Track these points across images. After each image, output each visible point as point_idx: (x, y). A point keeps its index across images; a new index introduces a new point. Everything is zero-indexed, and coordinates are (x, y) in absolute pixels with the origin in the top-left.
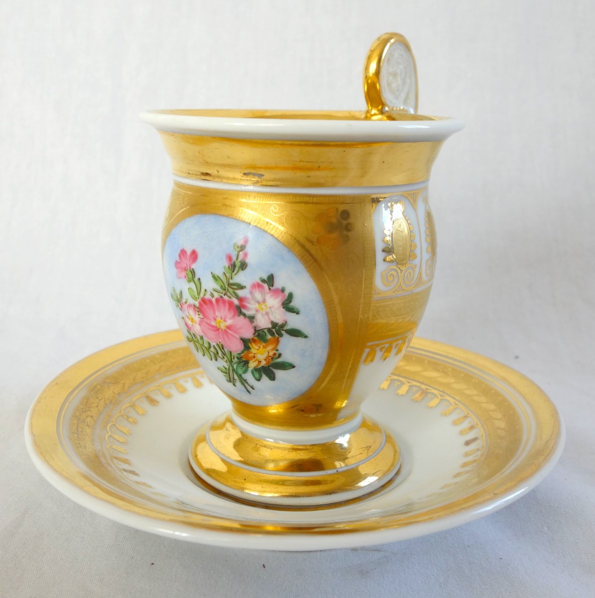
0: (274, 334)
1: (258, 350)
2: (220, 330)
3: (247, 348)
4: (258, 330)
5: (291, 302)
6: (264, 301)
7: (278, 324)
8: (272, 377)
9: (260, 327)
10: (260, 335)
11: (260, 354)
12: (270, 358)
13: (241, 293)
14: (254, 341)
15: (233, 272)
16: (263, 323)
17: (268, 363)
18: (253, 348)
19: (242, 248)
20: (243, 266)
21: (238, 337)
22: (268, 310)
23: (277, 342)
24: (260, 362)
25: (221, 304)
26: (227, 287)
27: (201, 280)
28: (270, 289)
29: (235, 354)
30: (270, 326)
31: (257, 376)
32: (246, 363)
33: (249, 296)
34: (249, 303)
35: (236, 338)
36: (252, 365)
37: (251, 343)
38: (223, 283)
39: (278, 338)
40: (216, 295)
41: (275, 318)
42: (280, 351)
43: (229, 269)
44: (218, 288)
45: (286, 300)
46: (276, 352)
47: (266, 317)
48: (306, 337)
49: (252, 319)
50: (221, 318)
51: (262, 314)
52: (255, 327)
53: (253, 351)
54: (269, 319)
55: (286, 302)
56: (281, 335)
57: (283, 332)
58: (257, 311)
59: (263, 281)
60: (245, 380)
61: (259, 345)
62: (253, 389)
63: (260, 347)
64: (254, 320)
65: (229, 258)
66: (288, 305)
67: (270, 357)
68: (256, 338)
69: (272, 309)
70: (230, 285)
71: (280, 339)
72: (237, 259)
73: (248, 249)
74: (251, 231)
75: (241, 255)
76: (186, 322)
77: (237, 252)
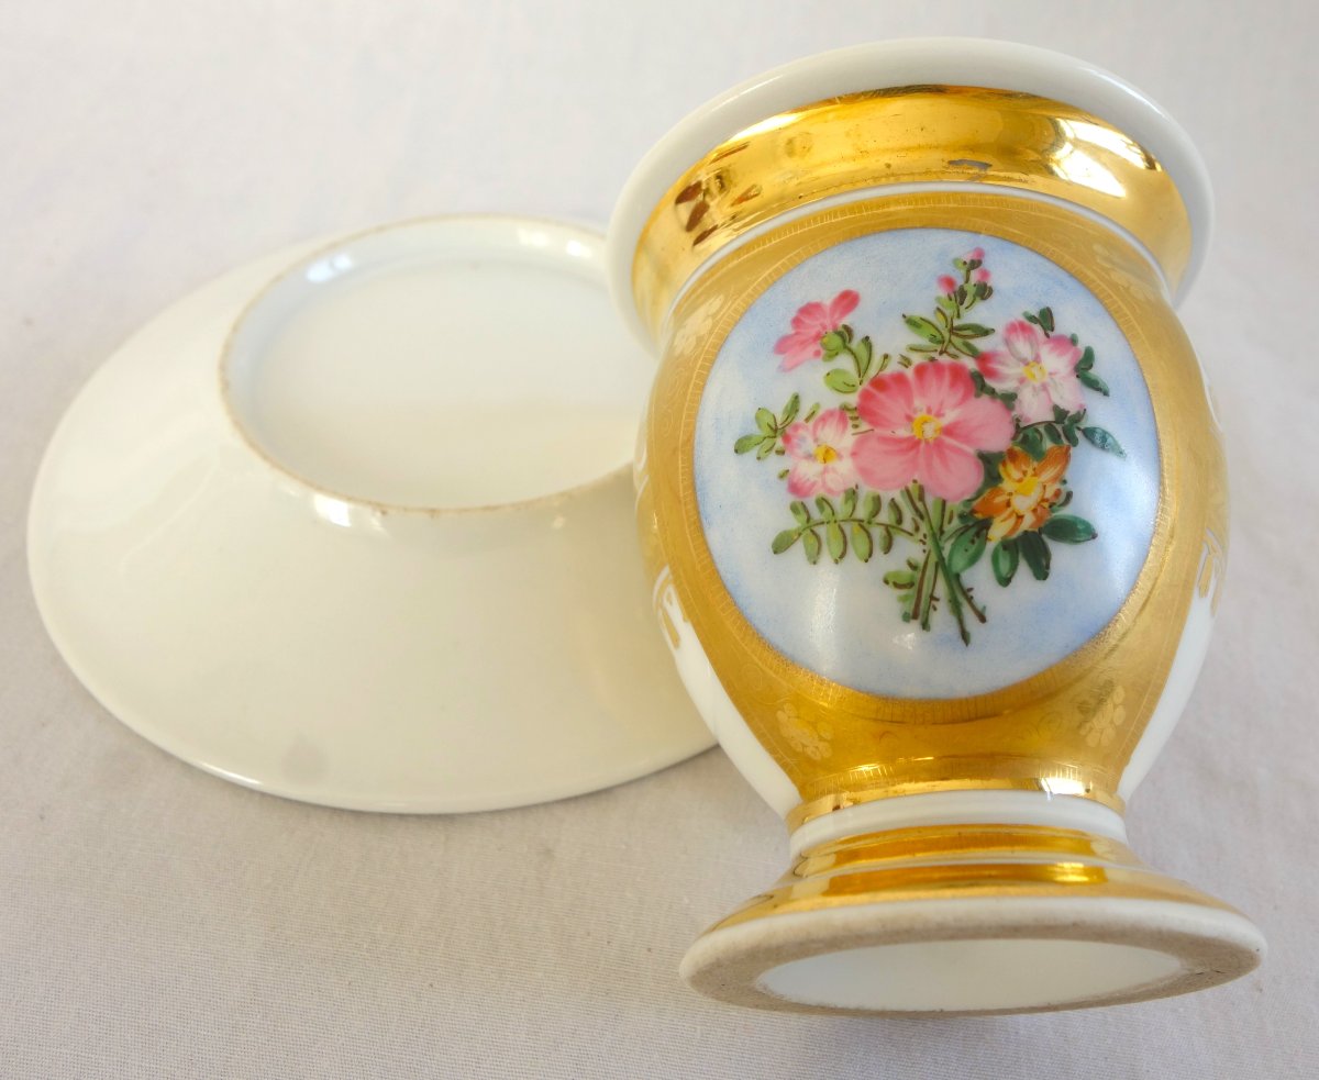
0: (1059, 436)
1: (1020, 481)
2: (923, 445)
3: (993, 479)
4: (1025, 428)
5: (1091, 366)
6: (1037, 359)
7: (1068, 412)
8: (1041, 571)
9: (1028, 420)
10: (1027, 440)
11: (1023, 493)
12: (1046, 505)
13: (982, 344)
14: (1012, 455)
15: (962, 303)
16: (1034, 409)
17: (1039, 519)
18: (1009, 475)
19: (975, 264)
20: (984, 292)
21: (971, 450)
22: (1047, 379)
23: (1065, 458)
24: (1020, 517)
25: (931, 379)
26: (947, 335)
27: (872, 340)
28: (1047, 335)
29: (955, 506)
30: (1050, 417)
31: (1004, 566)
32: (985, 525)
33: (1002, 348)
34: (1003, 364)
35: (965, 454)
36: (999, 530)
37: (1004, 464)
38: (937, 329)
39: (1068, 449)
40: (917, 359)
41: (1061, 398)
42: (1069, 487)
43: (951, 299)
44: (923, 341)
45: (1081, 362)
46: (1062, 487)
47: (1043, 394)
48: (1122, 454)
49: (1009, 399)
50: (929, 411)
51: (1034, 388)
52: (1018, 420)
53: (1007, 485)
54: (1050, 400)
55: (1083, 367)
56: (1073, 441)
57: (1079, 434)
58: (1022, 381)
59: (1032, 319)
60: (967, 594)
61: (1024, 468)
62: (983, 619)
63: (1025, 473)
64: (1016, 403)
65: (948, 282)
67: (1047, 500)
68: (1017, 449)
69: (1056, 378)
70: (953, 330)
71: (1073, 451)
72: (967, 281)
73: (988, 264)
74: (985, 243)
75: (975, 276)
76: (795, 480)
77: (963, 272)
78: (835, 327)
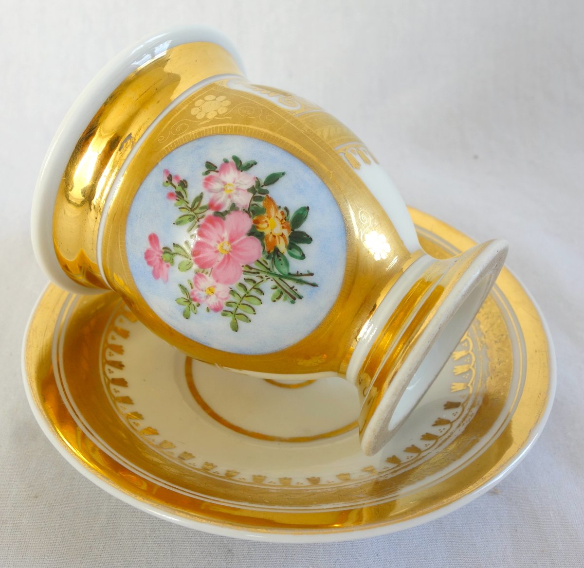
0: (261, 197)
1: (268, 226)
2: (230, 254)
3: (261, 236)
4: (249, 209)
5: (241, 161)
6: (225, 183)
7: (253, 186)
8: (308, 240)
9: (246, 205)
10: (254, 212)
11: (273, 227)
12: (284, 221)
13: (205, 202)
14: (256, 222)
15: (183, 197)
16: (244, 199)
17: (288, 227)
18: (264, 229)
19: (170, 178)
20: (184, 184)
21: (244, 237)
22: (235, 185)
23: (271, 200)
24: (282, 235)
25: (206, 232)
26: (192, 213)
27: (176, 243)
28: (217, 172)
29: (262, 258)
30: (251, 195)
31: (297, 253)
32: (277, 251)
33: (211, 195)
34: (218, 200)
35: (245, 240)
36: (282, 247)
37: (258, 227)
38: (187, 215)
39: (267, 196)
40: (195, 231)
41: (246, 185)
42: (283, 206)
43: (178, 200)
44: (189, 224)
45: (237, 165)
46: (281, 210)
47: (240, 192)
48: (283, 174)
49: (234, 207)
50: (219, 242)
51: (236, 194)
52: (244, 210)
53: (267, 232)
54: (244, 190)
55: (239, 165)
56: (266, 192)
57: (265, 188)
58: (229, 196)
59: (207, 173)
60: (298, 274)
61: (264, 220)
62: (312, 274)
63: (266, 222)
64: (237, 206)
65: (171, 195)
66: (242, 166)
67: (282, 219)
68: (255, 218)
69: (237, 181)
70: (192, 209)
71: (269, 195)
72: (175, 187)
73: (174, 173)
74: (163, 165)
75: (175, 182)
76: (213, 307)
77: (170, 185)
78: (161, 252)
